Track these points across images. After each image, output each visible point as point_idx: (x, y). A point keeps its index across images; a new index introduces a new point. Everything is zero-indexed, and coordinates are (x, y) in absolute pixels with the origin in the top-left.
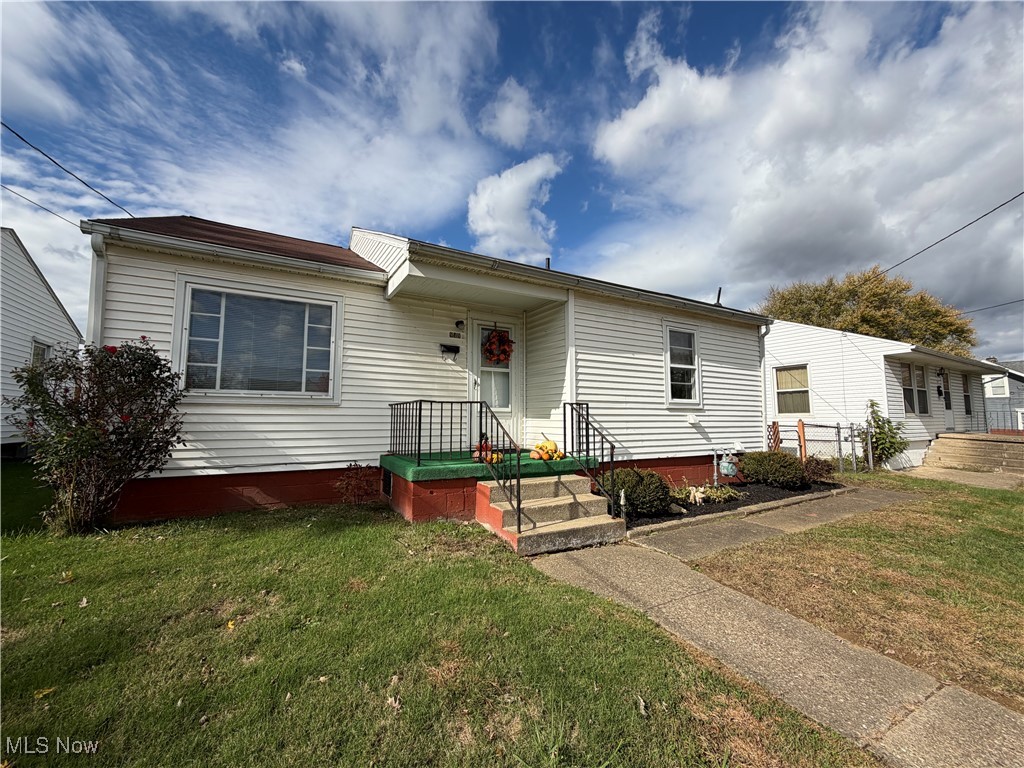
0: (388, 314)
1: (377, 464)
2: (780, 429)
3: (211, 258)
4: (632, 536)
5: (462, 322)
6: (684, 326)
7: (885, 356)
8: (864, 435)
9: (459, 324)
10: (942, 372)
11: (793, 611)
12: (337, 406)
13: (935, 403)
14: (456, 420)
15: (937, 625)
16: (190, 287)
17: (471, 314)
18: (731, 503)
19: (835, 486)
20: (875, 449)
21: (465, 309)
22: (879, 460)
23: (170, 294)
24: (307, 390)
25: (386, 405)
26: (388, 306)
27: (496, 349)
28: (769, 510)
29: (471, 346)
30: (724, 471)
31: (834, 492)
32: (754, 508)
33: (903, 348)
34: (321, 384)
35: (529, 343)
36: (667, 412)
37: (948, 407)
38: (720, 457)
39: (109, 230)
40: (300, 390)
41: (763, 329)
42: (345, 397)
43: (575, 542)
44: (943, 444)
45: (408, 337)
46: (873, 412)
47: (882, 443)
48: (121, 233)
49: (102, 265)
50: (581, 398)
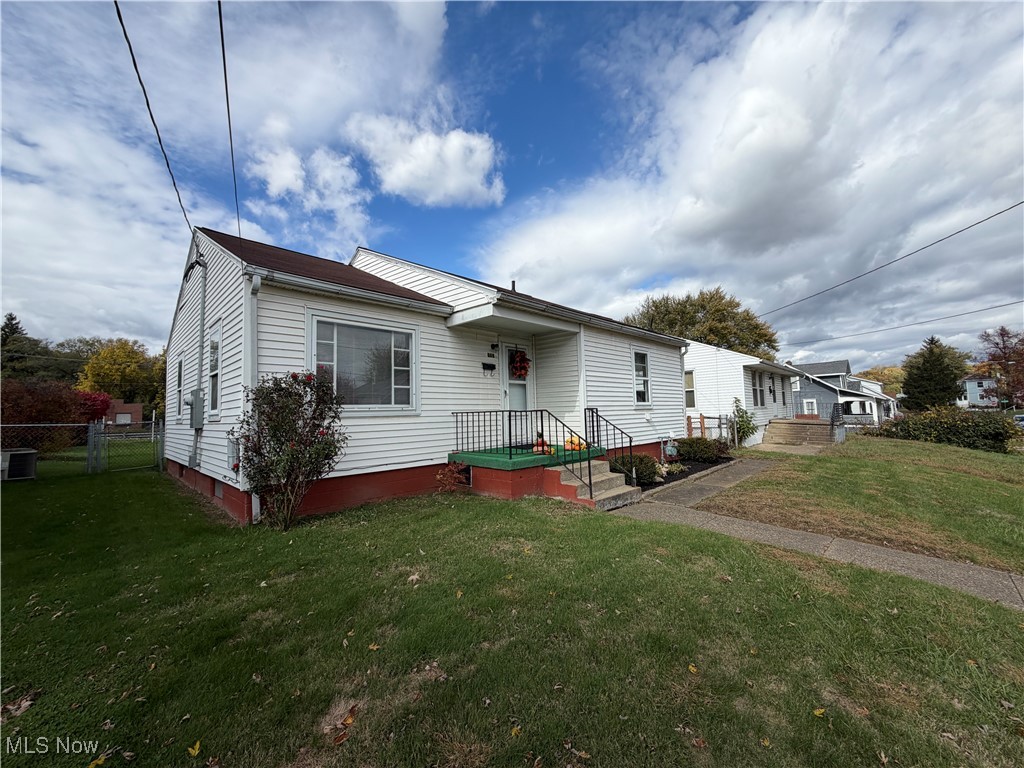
0: (448, 339)
1: (446, 461)
2: (693, 420)
3: (334, 295)
4: (646, 497)
5: (497, 346)
6: (642, 348)
7: (744, 366)
8: (731, 425)
9: (494, 347)
10: (772, 378)
11: (761, 521)
12: (418, 416)
13: (768, 397)
14: (494, 423)
15: (825, 517)
16: (315, 319)
17: (501, 338)
18: (683, 474)
19: (731, 459)
20: (738, 432)
21: (496, 334)
22: (741, 440)
23: (301, 325)
24: (395, 403)
25: (450, 413)
26: (447, 333)
27: (518, 367)
28: (704, 476)
29: (502, 363)
30: (668, 453)
31: (732, 462)
32: (696, 475)
33: (754, 361)
34: (404, 398)
35: (538, 361)
36: (634, 412)
37: (775, 401)
38: (665, 443)
39: (266, 273)
40: (390, 403)
41: (683, 349)
42: (425, 408)
43: (620, 503)
44: (773, 427)
45: (461, 357)
46: (737, 406)
47: (742, 427)
48: (275, 275)
49: (255, 300)
50: (590, 404)
